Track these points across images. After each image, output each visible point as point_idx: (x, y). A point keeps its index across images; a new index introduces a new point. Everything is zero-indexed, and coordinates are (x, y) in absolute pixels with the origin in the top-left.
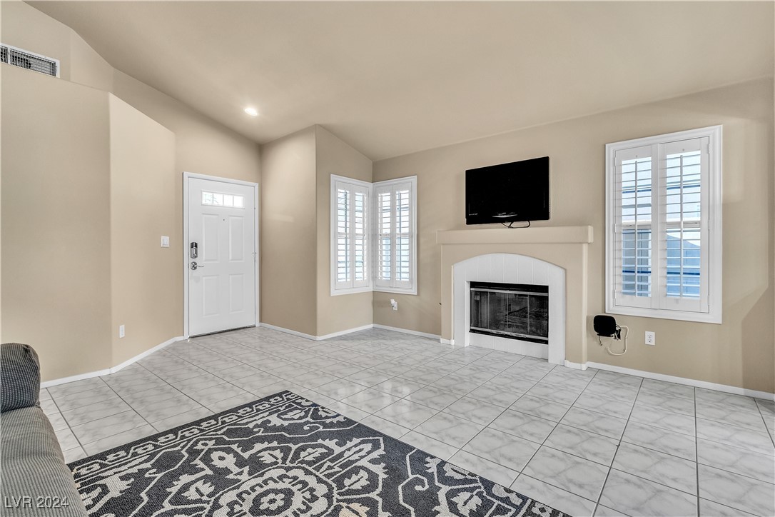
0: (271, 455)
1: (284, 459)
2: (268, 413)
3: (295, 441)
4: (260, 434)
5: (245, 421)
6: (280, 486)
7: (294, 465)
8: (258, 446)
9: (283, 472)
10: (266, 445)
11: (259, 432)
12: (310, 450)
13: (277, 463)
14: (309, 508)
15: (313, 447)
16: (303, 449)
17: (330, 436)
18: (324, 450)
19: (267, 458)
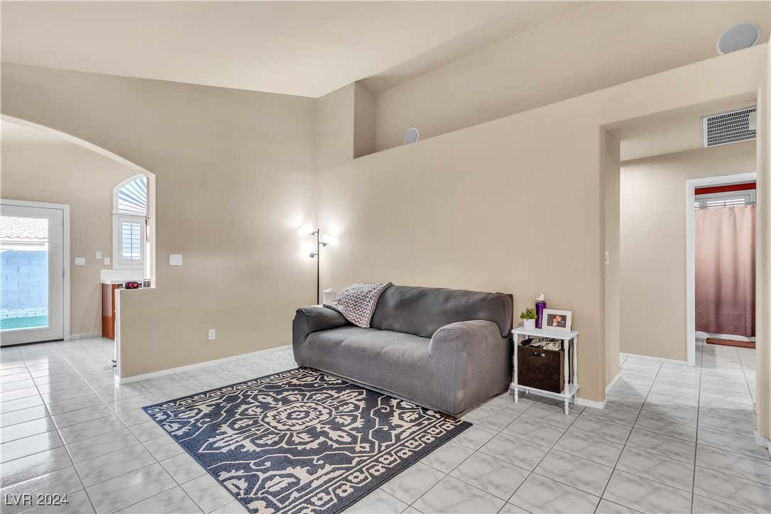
0: (302, 439)
1: (292, 436)
2: (313, 485)
3: (281, 450)
4: (316, 458)
6: (294, 421)
7: (283, 432)
8: (314, 445)
9: (292, 428)
10: (308, 447)
11: (318, 460)
12: (269, 442)
13: (297, 433)
14: (278, 413)
15: (266, 445)
16: (275, 443)
17: (248, 455)
18: (257, 442)
19: (306, 437)
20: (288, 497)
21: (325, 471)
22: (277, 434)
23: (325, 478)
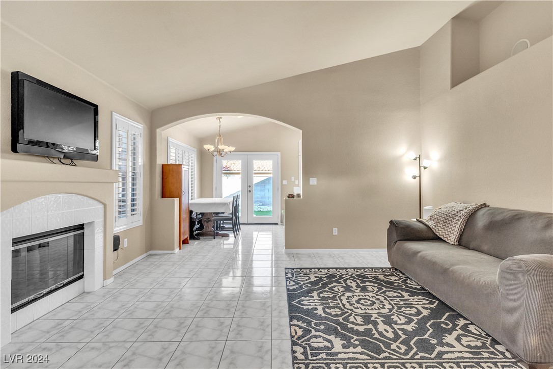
0: (356, 320)
1: (350, 315)
2: (340, 356)
3: (337, 322)
4: (356, 337)
5: (363, 357)
6: (359, 306)
7: (347, 310)
8: (361, 329)
9: (354, 310)
10: (356, 327)
11: (356, 340)
12: (333, 313)
13: (355, 315)
14: (353, 296)
15: (330, 314)
16: (337, 315)
18: (326, 310)
19: (359, 320)
20: (318, 354)
21: (355, 350)
22: (342, 310)
23: (351, 355)
